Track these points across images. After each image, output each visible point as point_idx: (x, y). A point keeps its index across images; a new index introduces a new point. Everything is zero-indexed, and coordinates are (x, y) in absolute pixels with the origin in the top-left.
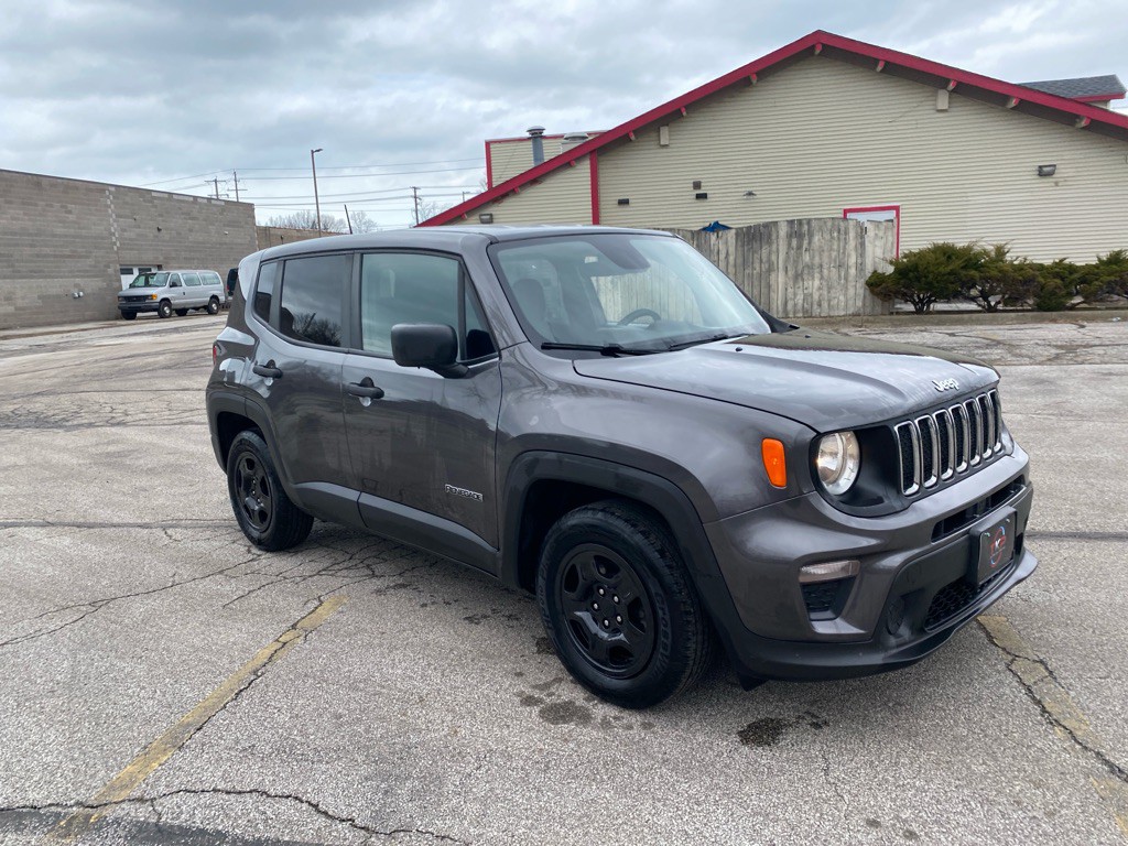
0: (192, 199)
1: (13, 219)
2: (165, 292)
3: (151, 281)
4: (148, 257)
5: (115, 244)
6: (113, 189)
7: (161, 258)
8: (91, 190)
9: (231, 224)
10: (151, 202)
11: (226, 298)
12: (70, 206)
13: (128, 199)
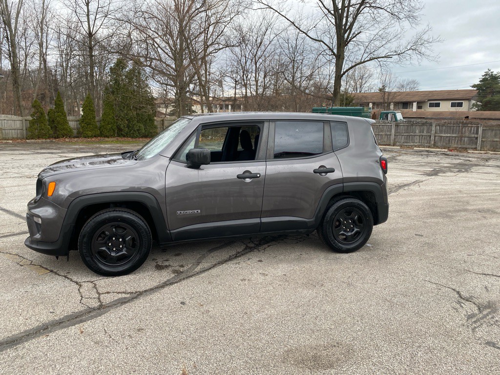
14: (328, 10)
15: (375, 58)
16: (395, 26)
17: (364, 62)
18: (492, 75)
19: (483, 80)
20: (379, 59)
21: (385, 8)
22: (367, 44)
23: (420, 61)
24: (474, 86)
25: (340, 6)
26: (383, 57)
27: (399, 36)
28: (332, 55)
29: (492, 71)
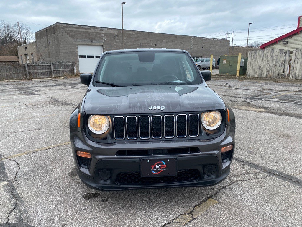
0: (213, 39)
1: (169, 45)
2: (199, 63)
3: (197, 61)
4: (199, 55)
5: (191, 51)
6: (193, 37)
7: (202, 55)
8: (187, 38)
9: (223, 46)
10: (202, 40)
11: (216, 66)
12: (183, 42)
13: (196, 40)
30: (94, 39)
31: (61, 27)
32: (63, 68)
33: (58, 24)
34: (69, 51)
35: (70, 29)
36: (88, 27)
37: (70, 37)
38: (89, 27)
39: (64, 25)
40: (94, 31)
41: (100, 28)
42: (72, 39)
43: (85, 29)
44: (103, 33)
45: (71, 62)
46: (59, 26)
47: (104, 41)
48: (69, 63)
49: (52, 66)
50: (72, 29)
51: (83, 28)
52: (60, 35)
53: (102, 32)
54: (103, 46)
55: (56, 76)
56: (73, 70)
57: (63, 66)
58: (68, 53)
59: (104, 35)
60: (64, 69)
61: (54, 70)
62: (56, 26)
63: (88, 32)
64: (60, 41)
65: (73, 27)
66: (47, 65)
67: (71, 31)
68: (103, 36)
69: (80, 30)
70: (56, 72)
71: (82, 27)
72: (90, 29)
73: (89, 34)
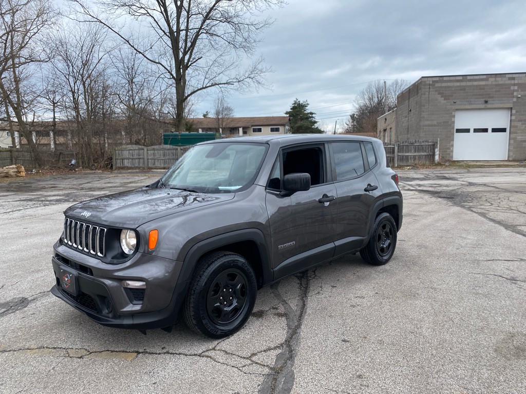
14: (164, 31)
15: (216, 84)
16: (231, 54)
17: (206, 87)
18: (299, 103)
19: (293, 108)
20: (221, 86)
21: (222, 36)
22: (207, 69)
23: (257, 89)
24: (287, 113)
25: (175, 29)
26: (224, 84)
27: (236, 64)
28: (171, 78)
29: (299, 100)
30: (492, 97)
31: (428, 82)
32: (415, 152)
33: (423, 79)
34: (437, 123)
35: (444, 85)
36: (482, 77)
37: (443, 98)
38: (485, 77)
39: (434, 79)
40: (493, 83)
41: (507, 76)
42: (446, 101)
43: (475, 80)
44: (514, 85)
45: (431, 142)
46: (425, 82)
47: (515, 100)
48: (427, 144)
49: (396, 148)
50: (449, 84)
51: (470, 80)
52: (425, 96)
53: (513, 82)
54: (511, 108)
55: (401, 164)
56: (434, 155)
57: (415, 148)
58: (435, 125)
59: (516, 88)
60: (417, 154)
61: (400, 154)
62: (421, 83)
63: (481, 85)
64: (424, 106)
65: (450, 81)
66: (389, 146)
67: (445, 87)
68: (514, 90)
69: (464, 84)
70: (401, 159)
71: (468, 78)
72: (487, 80)
73: (484, 89)
